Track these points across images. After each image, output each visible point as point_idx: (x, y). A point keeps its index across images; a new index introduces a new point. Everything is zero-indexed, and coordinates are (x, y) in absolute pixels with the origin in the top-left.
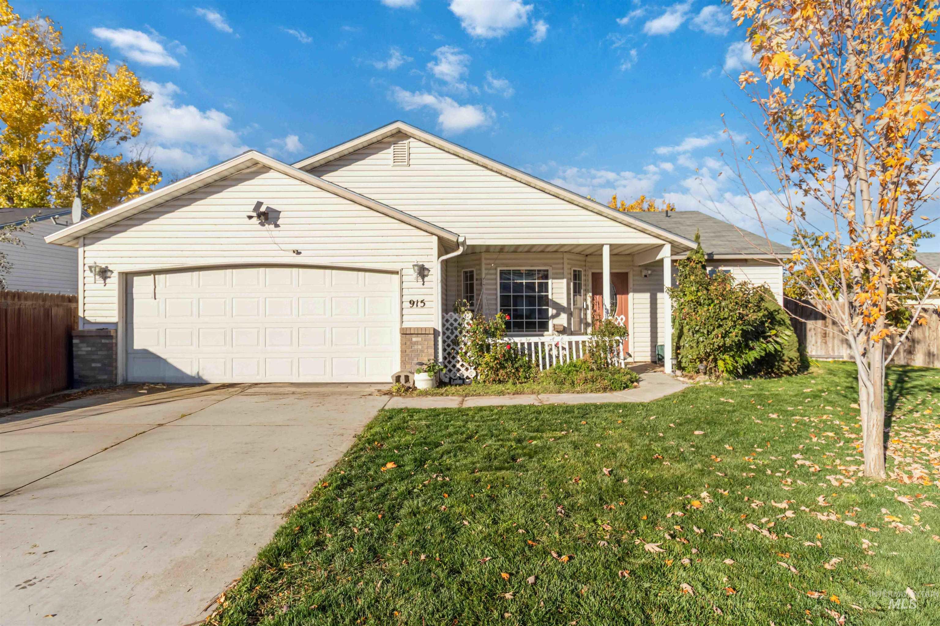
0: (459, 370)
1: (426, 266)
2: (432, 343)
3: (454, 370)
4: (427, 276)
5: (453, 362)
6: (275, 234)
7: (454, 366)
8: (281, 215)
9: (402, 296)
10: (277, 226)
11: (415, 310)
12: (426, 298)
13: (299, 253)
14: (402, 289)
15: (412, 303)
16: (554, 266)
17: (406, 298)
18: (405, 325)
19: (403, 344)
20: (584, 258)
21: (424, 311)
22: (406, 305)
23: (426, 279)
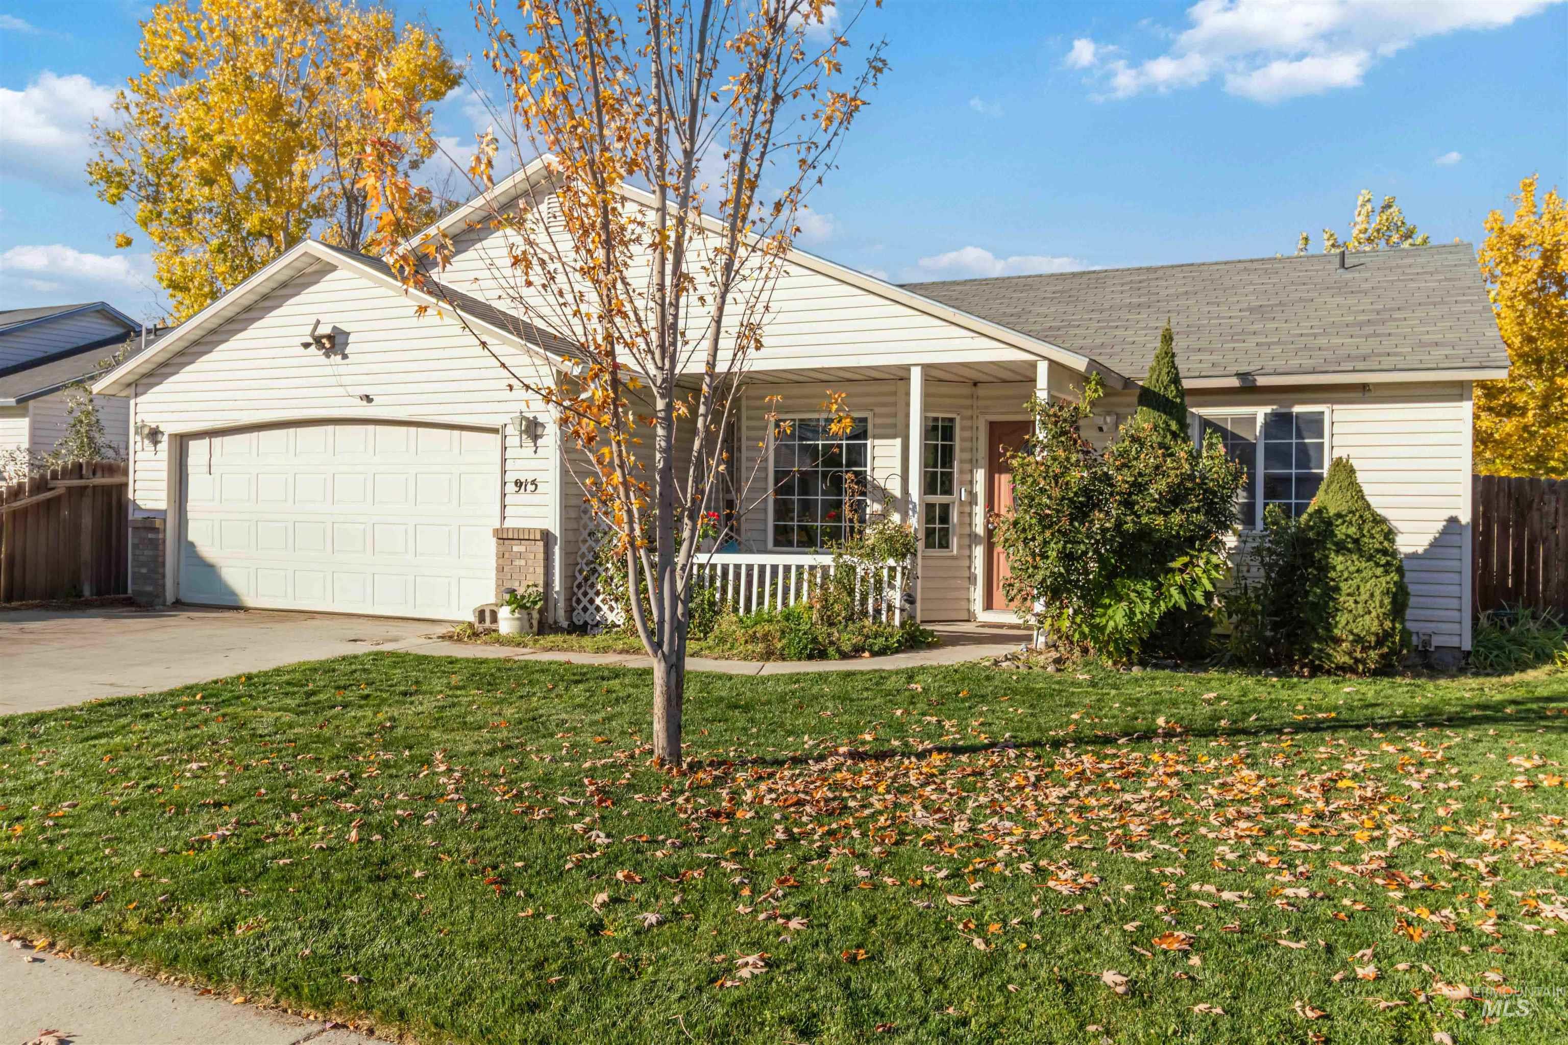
0: (598, 609)
1: (540, 420)
2: (541, 556)
3: (592, 609)
4: (541, 436)
5: (591, 593)
6: (343, 370)
7: (592, 601)
8: (351, 339)
9: (504, 472)
10: (345, 357)
11: (523, 497)
12: (540, 477)
13: (368, 399)
14: (504, 461)
15: (519, 484)
16: (878, 410)
17: (511, 477)
18: (508, 524)
19: (501, 556)
20: (966, 390)
21: (535, 499)
22: (511, 488)
23: (540, 442)
